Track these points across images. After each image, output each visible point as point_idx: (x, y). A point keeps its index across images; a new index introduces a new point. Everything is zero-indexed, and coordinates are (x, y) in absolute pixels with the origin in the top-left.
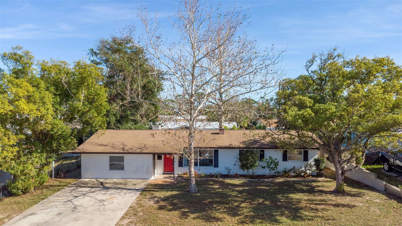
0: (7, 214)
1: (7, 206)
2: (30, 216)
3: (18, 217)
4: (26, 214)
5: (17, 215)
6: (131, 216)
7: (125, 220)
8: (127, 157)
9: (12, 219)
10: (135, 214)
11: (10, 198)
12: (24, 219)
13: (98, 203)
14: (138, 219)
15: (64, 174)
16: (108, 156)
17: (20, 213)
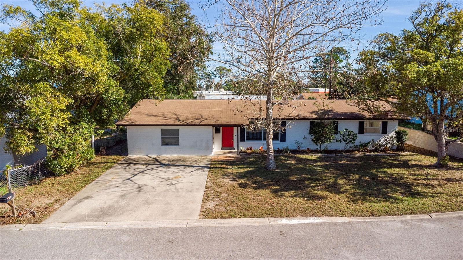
0: (55, 199)
1: (51, 188)
2: (87, 200)
3: (72, 202)
4: (80, 198)
5: (69, 199)
6: (214, 198)
7: (209, 202)
8: (182, 130)
9: (64, 204)
10: (218, 195)
11: (51, 178)
12: (81, 203)
13: (165, 183)
14: (226, 202)
15: (105, 150)
16: (159, 129)
17: (70, 196)
